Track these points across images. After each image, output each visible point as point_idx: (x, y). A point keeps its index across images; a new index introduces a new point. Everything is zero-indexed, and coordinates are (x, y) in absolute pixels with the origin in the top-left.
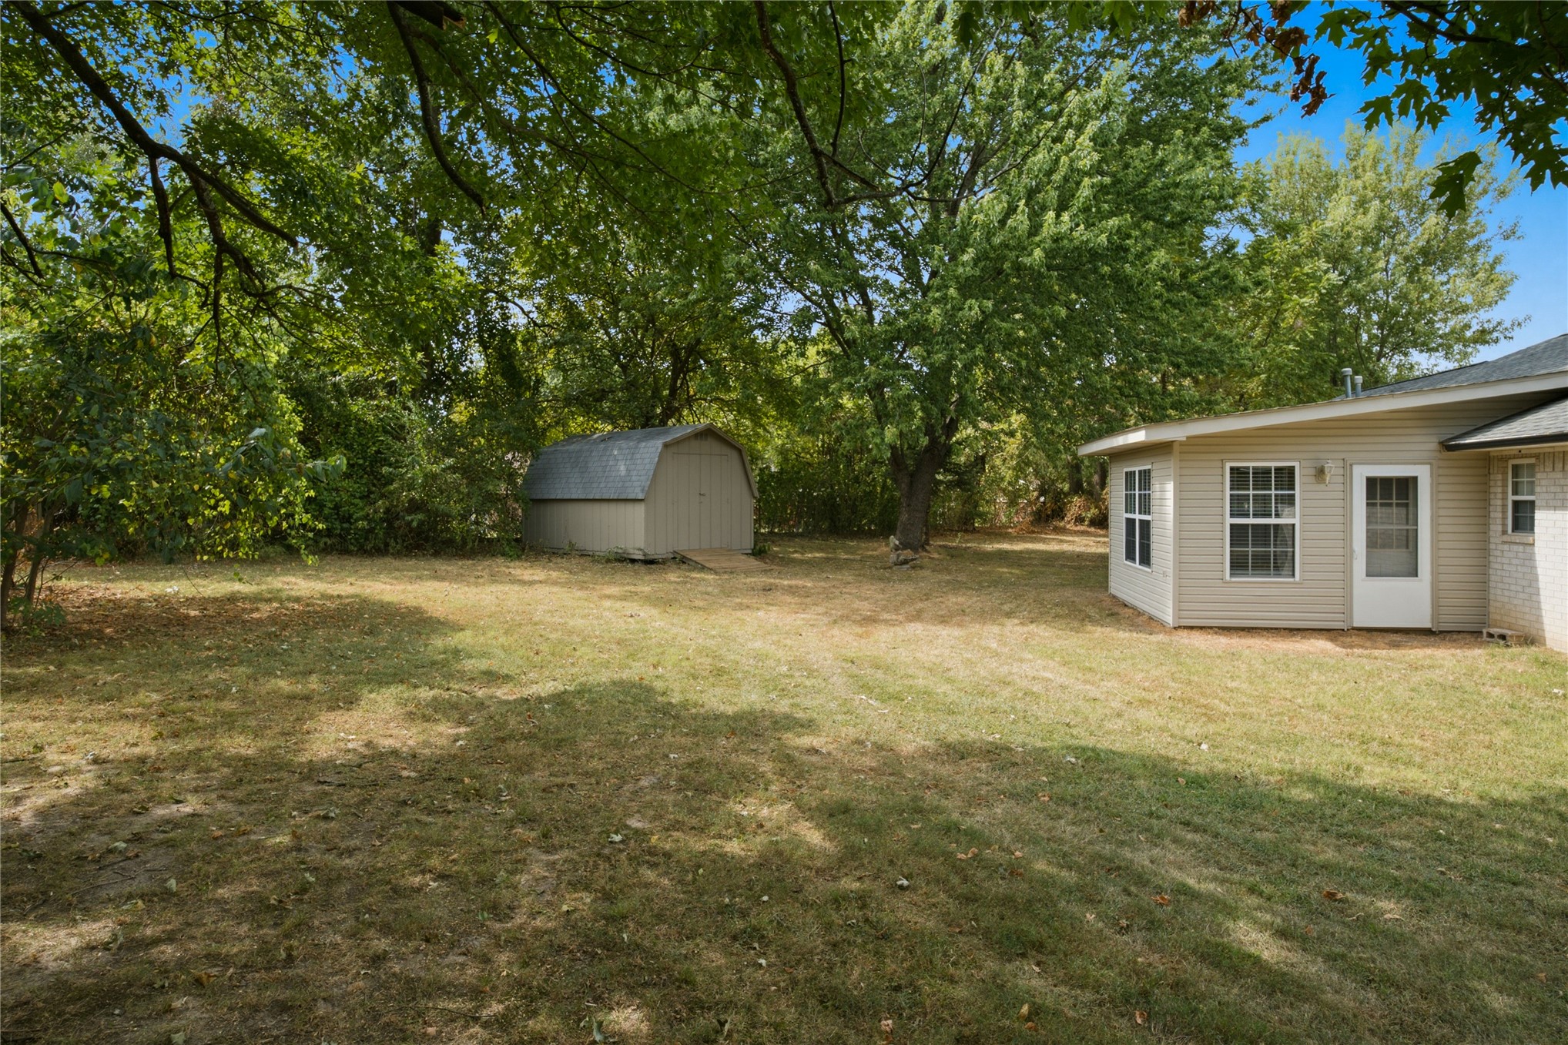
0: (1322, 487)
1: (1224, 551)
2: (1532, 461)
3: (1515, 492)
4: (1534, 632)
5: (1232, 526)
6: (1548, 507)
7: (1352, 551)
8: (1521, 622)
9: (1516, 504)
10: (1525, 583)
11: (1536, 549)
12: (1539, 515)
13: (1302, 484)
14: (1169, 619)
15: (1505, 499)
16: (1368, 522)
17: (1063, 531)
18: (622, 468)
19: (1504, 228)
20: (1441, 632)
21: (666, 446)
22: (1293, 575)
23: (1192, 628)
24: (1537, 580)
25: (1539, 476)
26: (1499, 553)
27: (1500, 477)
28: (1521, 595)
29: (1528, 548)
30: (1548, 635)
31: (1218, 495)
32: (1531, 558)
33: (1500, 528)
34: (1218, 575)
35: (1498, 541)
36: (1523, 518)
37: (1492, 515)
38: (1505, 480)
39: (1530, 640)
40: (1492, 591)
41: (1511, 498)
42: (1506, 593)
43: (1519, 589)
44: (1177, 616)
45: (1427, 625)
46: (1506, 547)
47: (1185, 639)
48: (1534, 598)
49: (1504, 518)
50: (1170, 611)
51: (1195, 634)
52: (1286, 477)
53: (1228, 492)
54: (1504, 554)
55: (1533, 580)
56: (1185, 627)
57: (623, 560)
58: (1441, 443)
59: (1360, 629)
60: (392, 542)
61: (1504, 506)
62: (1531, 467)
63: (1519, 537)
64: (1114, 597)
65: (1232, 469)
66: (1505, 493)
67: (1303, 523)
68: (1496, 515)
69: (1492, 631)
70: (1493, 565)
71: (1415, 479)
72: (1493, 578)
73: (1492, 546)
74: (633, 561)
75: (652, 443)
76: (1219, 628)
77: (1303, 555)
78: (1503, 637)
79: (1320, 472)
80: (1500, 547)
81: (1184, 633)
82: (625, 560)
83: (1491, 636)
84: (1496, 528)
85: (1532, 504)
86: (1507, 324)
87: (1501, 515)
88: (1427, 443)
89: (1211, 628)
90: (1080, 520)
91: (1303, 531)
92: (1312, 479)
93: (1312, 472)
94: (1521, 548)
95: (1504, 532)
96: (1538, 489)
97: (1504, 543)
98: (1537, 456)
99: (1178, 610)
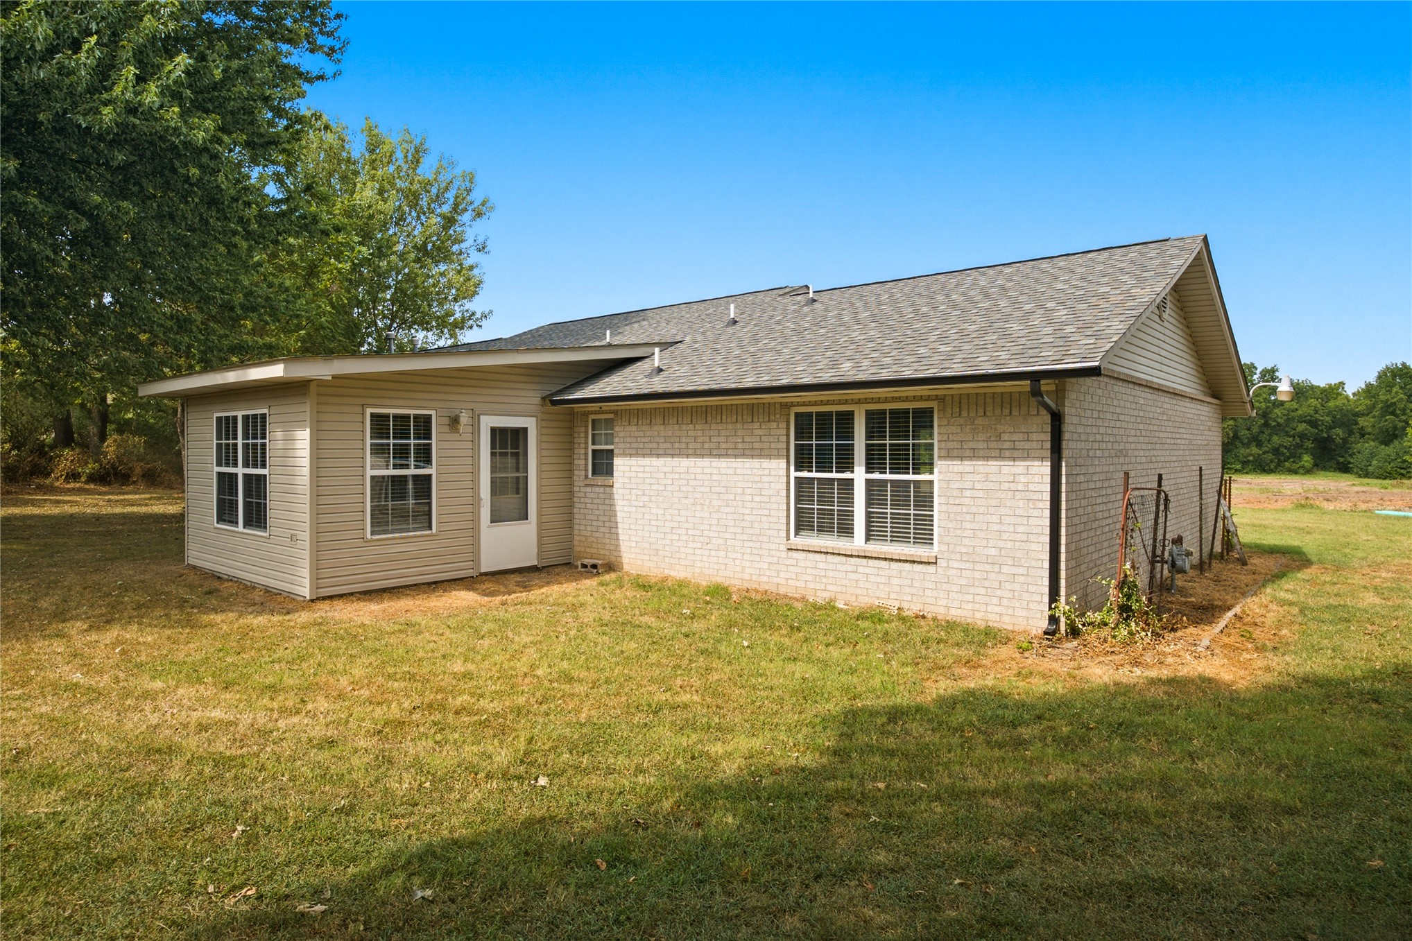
0: (455, 436)
1: (364, 507)
2: (611, 416)
3: (593, 443)
4: (613, 559)
5: (373, 478)
6: (624, 455)
7: (480, 499)
8: (602, 552)
9: (594, 451)
10: (606, 519)
11: (615, 490)
12: (618, 462)
13: (438, 433)
14: (306, 591)
15: (586, 448)
16: (492, 472)
17: (52, 490)
19: (478, 242)
20: (544, 567)
22: (430, 528)
23: (331, 598)
24: (616, 516)
25: (617, 429)
26: (582, 495)
27: (583, 429)
28: (602, 529)
29: (608, 489)
30: (625, 561)
31: (359, 444)
32: (610, 497)
33: (583, 473)
34: (358, 534)
35: (581, 484)
36: (603, 464)
37: (576, 462)
38: (586, 432)
39: (611, 567)
40: (576, 527)
41: (591, 447)
42: (589, 528)
43: (600, 524)
44: (315, 585)
45: (535, 563)
46: (589, 489)
47: (325, 611)
48: (613, 530)
49: (586, 465)
50: (307, 582)
51: (339, 604)
52: (424, 426)
53: (368, 441)
54: (586, 493)
55: (611, 515)
56: (324, 598)
58: (543, 399)
59: (486, 574)
61: (586, 454)
62: (612, 420)
63: (600, 480)
64: (195, 567)
65: (372, 415)
66: (586, 443)
67: (439, 473)
68: (579, 462)
69: (586, 561)
70: (577, 505)
71: (526, 429)
72: (576, 516)
73: (576, 489)
76: (360, 593)
77: (439, 506)
78: (594, 566)
79: (454, 422)
80: (583, 489)
81: (325, 605)
83: (584, 566)
84: (579, 474)
85: (610, 453)
86: (478, 315)
87: (584, 463)
88: (532, 397)
89: (352, 594)
90: (73, 476)
91: (439, 482)
92: (447, 429)
93: (446, 421)
94: (602, 490)
95: (586, 477)
96: (616, 440)
97: (587, 485)
98: (615, 412)
99: (316, 578)
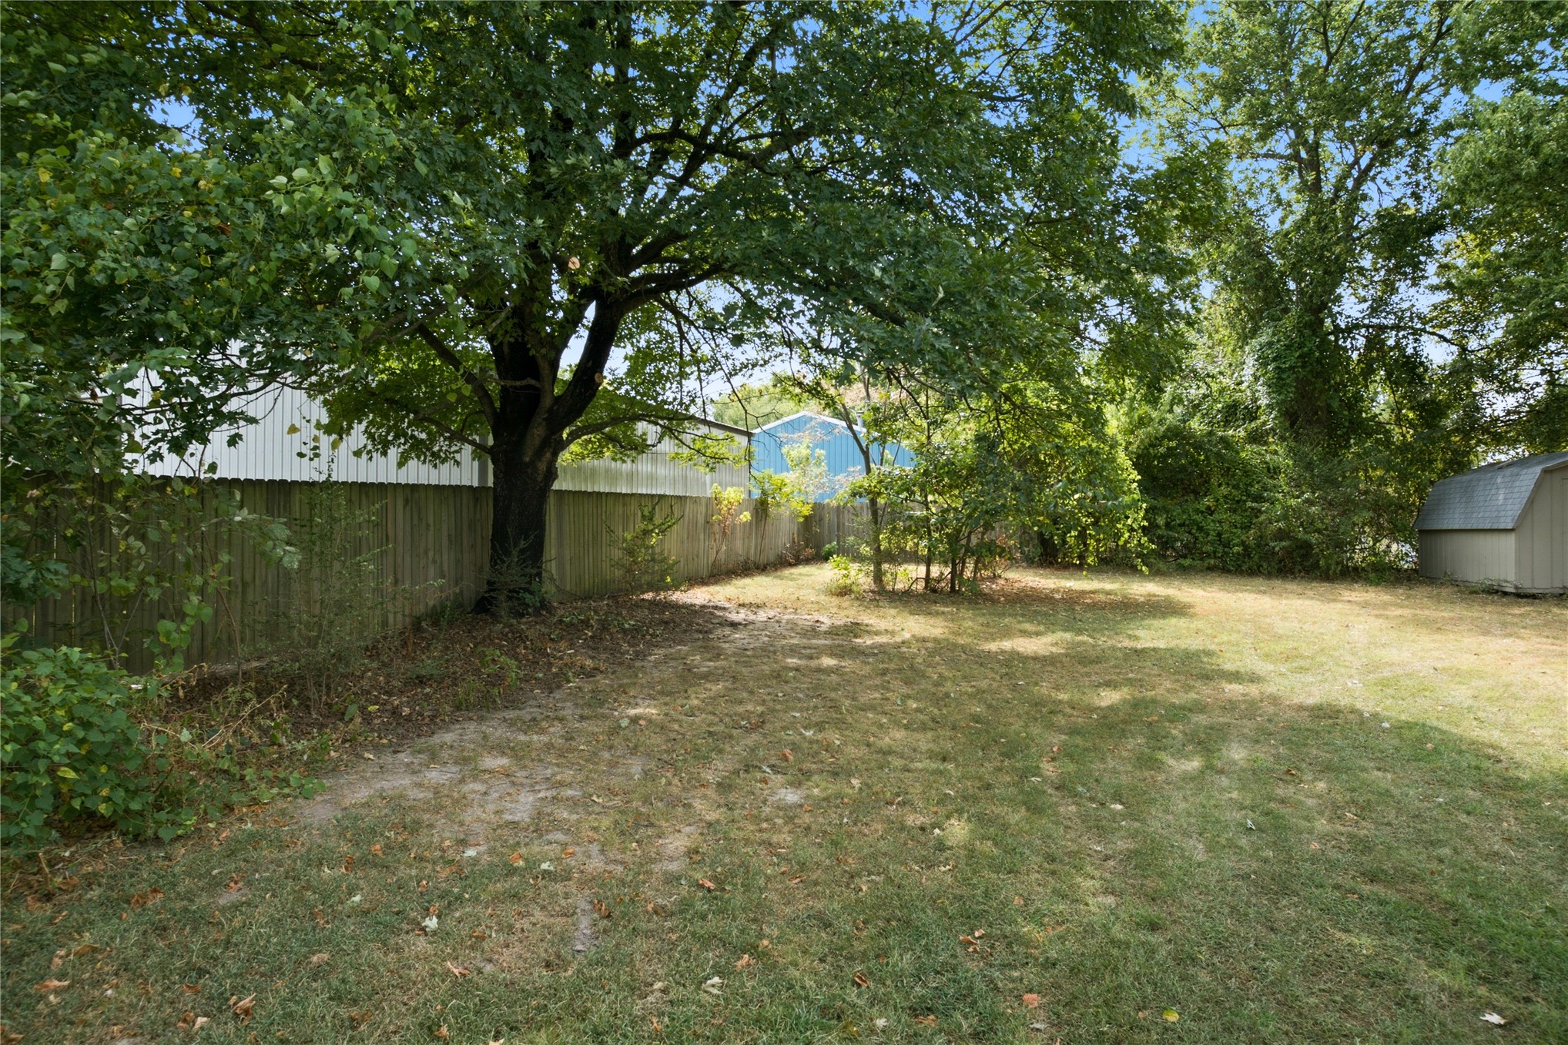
18: (1501, 497)
21: (1545, 471)
57: (1495, 593)
60: (1265, 565)
74: (1505, 594)
75: (1531, 470)
82: (1497, 592)
